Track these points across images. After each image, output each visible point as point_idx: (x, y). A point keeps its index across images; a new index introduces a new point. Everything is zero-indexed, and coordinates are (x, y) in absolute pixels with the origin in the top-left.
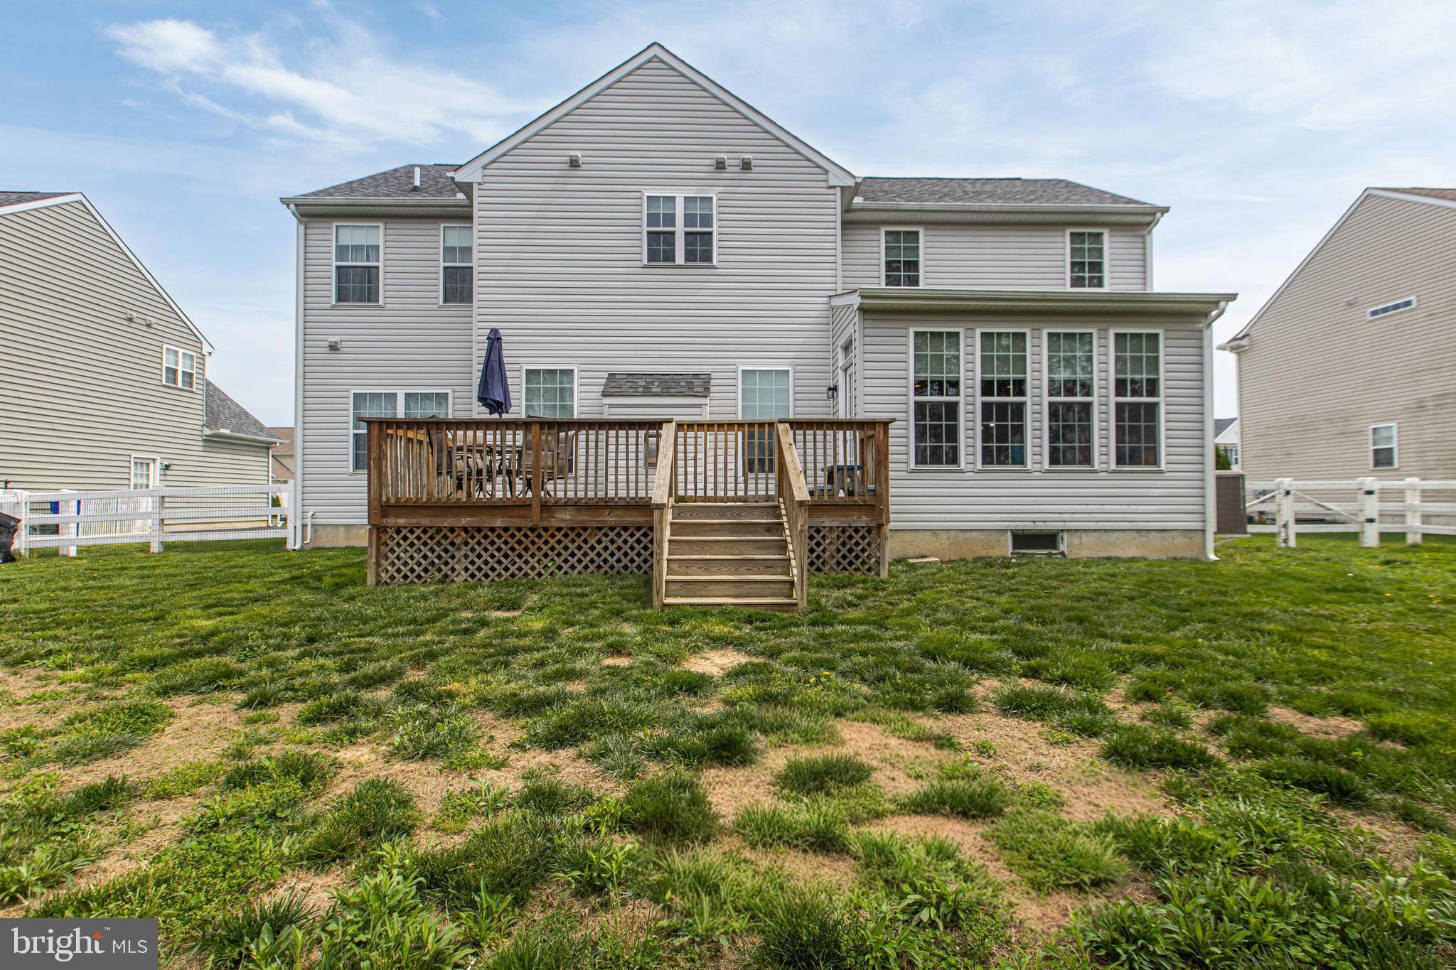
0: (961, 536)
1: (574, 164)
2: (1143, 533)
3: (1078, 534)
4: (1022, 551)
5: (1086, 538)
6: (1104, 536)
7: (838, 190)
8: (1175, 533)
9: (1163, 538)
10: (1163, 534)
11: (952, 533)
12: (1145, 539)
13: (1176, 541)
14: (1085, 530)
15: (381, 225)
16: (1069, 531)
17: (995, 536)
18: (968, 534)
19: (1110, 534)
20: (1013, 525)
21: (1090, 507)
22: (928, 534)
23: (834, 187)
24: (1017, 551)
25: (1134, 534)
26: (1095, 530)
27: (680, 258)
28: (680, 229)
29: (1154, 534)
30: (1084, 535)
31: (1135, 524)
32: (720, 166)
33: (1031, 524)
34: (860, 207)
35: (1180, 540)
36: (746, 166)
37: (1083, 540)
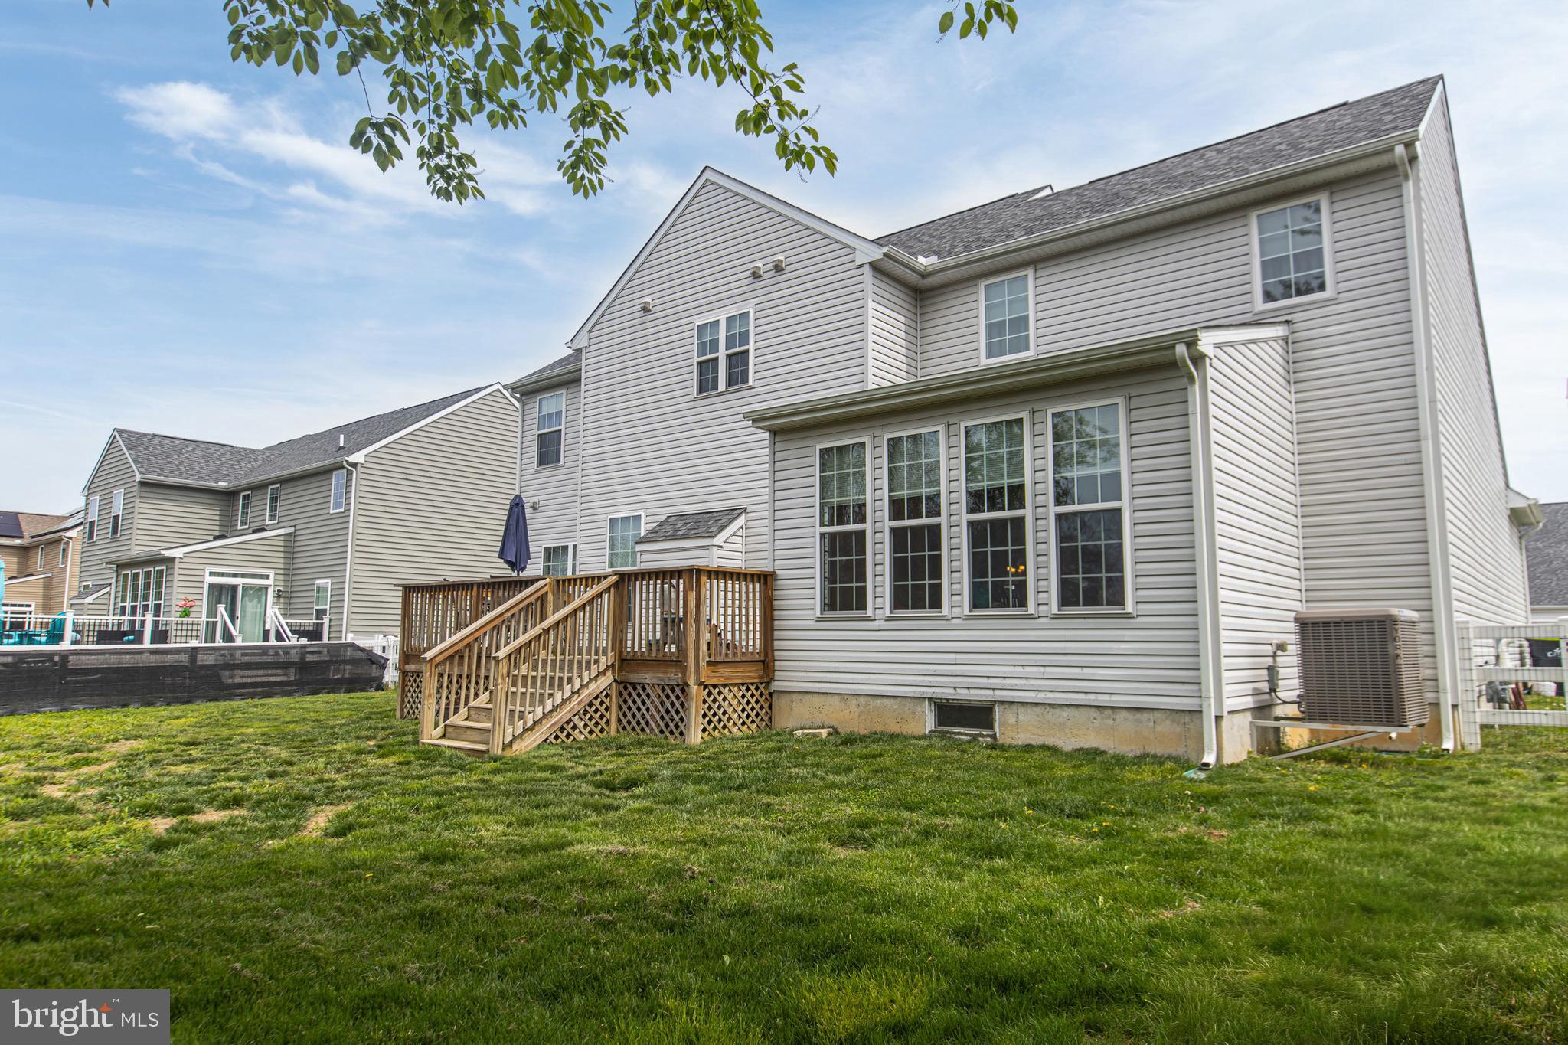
0: (871, 702)
1: (646, 309)
2: (1108, 712)
3: (1014, 707)
4: (946, 729)
5: (1026, 716)
6: (1050, 713)
7: (867, 267)
8: (1157, 714)
9: (1139, 721)
10: (1138, 716)
11: (862, 700)
12: (1110, 722)
13: (1159, 728)
14: (1023, 704)
15: (564, 392)
16: (1002, 703)
17: (909, 704)
18: (879, 702)
19: (1058, 711)
20: (929, 692)
21: (1027, 669)
22: (837, 699)
23: (861, 266)
24: (940, 728)
25: (1094, 713)
26: (1037, 704)
27: (722, 386)
28: (722, 353)
29: (1125, 713)
30: (1021, 710)
31: (1092, 697)
32: (756, 275)
33: (952, 691)
34: (936, 267)
35: (1166, 726)
36: (778, 268)
37: (1021, 717)
